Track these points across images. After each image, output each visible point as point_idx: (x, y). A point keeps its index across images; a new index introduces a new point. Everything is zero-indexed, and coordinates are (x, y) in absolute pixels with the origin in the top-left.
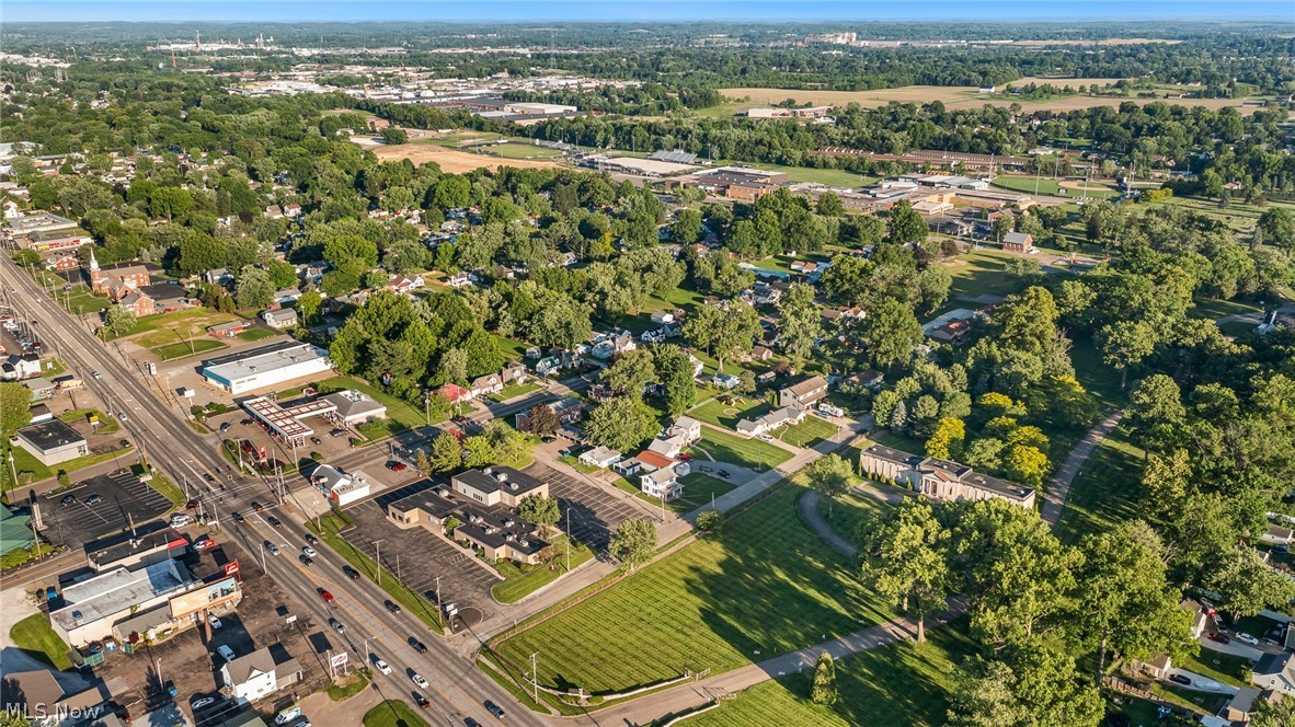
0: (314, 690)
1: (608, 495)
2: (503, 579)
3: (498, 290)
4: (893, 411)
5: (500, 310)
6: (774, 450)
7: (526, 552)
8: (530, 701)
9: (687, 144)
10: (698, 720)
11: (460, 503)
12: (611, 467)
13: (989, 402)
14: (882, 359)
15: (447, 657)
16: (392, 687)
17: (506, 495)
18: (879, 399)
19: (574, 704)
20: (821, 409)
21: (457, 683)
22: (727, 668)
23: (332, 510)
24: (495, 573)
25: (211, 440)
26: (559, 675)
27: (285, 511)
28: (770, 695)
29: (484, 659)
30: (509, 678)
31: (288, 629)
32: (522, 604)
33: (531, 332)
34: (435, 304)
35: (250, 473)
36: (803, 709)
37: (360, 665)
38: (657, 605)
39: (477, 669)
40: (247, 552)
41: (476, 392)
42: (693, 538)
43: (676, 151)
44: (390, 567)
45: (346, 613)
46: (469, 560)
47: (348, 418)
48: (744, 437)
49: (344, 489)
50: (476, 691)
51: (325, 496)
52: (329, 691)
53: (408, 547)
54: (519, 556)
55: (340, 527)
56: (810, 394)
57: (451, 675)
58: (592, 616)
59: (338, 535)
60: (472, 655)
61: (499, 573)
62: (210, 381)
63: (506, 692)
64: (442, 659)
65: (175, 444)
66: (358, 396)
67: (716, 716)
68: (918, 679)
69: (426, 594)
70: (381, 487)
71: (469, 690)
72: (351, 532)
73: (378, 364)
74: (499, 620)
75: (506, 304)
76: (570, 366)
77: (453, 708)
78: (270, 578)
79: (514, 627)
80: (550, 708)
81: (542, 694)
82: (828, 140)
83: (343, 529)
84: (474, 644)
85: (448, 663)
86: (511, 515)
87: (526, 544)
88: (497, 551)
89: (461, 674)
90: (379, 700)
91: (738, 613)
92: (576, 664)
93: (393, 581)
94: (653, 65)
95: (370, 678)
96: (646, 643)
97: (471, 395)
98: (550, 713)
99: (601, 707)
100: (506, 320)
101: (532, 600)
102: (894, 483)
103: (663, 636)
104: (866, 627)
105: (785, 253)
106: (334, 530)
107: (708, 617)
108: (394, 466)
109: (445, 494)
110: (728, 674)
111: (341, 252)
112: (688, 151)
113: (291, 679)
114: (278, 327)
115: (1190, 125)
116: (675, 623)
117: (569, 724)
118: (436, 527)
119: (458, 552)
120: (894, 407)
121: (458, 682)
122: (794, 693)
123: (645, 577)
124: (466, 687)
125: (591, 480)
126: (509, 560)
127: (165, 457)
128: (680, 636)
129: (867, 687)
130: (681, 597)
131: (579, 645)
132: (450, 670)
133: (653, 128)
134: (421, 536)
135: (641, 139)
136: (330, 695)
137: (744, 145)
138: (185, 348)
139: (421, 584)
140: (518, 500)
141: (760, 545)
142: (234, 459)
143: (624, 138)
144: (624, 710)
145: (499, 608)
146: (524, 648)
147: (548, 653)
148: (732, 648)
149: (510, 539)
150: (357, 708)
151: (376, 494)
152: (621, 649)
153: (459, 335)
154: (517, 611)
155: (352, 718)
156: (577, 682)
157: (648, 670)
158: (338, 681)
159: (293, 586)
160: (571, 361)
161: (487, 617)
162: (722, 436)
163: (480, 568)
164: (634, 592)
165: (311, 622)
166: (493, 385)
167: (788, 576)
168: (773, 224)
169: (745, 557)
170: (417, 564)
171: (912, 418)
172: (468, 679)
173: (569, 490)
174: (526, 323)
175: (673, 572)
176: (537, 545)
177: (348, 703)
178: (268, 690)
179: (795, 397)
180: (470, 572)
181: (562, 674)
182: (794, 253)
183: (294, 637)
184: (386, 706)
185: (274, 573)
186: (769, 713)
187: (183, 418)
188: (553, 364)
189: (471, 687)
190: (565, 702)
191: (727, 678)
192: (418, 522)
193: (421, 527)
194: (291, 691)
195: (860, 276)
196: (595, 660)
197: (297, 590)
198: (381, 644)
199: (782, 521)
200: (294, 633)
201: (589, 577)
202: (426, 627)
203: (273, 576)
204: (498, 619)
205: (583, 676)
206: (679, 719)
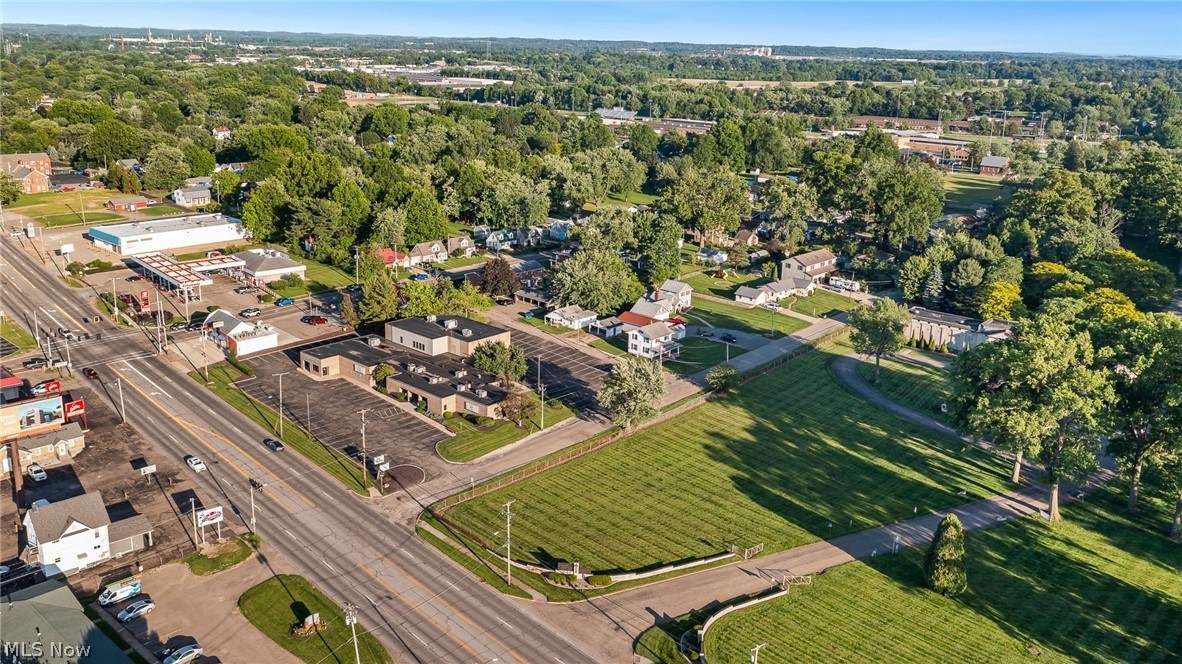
0: (167, 560)
1: (585, 354)
2: (453, 435)
3: (443, 166)
4: (926, 278)
5: (445, 186)
6: (784, 319)
7: (485, 402)
8: (502, 583)
9: (627, 103)
10: (762, 612)
11: (395, 353)
12: (585, 329)
13: (1042, 272)
14: (894, 236)
15: (373, 523)
16: (288, 559)
17: (457, 342)
18: (908, 265)
19: (567, 586)
20: (832, 282)
21: (386, 556)
22: (786, 545)
23: (227, 360)
24: (442, 428)
25: (83, 293)
26: (539, 548)
27: (164, 361)
28: (860, 580)
29: (427, 527)
30: (464, 550)
31: (143, 485)
32: (480, 464)
33: (479, 210)
34: (370, 171)
35: (127, 323)
36: (916, 600)
37: (243, 530)
38: (669, 469)
39: (417, 539)
40: (103, 398)
41: (415, 260)
42: (702, 400)
43: (615, 109)
44: (297, 419)
45: (231, 468)
46: (406, 414)
47: (258, 274)
48: (745, 306)
49: (244, 335)
50: (415, 565)
51: (219, 346)
52: (190, 562)
53: (323, 399)
54: (474, 408)
55: (234, 377)
56: (818, 266)
57: (379, 545)
58: (579, 479)
59: (231, 385)
60: (410, 522)
61: (447, 428)
62: (98, 243)
63: (461, 569)
64: (365, 524)
65: (37, 295)
66: (273, 254)
67: (786, 606)
68: (1074, 567)
69: (345, 450)
70: (291, 340)
71: (406, 565)
72: (249, 382)
73: (299, 222)
74: (449, 481)
75: (452, 179)
76: (525, 244)
77: (381, 587)
78: (129, 427)
79: (471, 488)
80: (530, 591)
81: (516, 572)
82: (766, 105)
83: (237, 380)
84: (413, 508)
85: (373, 529)
86: (462, 366)
87: (484, 394)
88: (445, 401)
89: (394, 544)
90: (267, 575)
91: (784, 483)
92: (563, 535)
93: (301, 434)
94: (584, 59)
95: (255, 547)
96: (661, 512)
97: (411, 262)
98: (531, 597)
99: (608, 590)
100: (450, 198)
101: (493, 459)
102: (946, 351)
103: (684, 505)
104: (968, 501)
105: (748, 171)
106: (226, 379)
107: (742, 485)
108: (310, 320)
109: (375, 342)
110: (790, 552)
111: (267, 142)
112: (628, 109)
113: (134, 543)
114: (188, 205)
115: (1126, 98)
116: (697, 491)
117: (561, 612)
118: (362, 377)
119: (390, 406)
120: (927, 276)
121: (390, 554)
122: (896, 579)
123: (646, 438)
124: (401, 561)
125: (561, 340)
126: (461, 414)
127: (22, 306)
128: (708, 506)
129: (1002, 574)
130: (701, 462)
131: (565, 512)
132: (376, 538)
133: (591, 90)
134: (342, 390)
135: (580, 98)
136: (191, 567)
137: (685, 106)
138: (77, 218)
139: (340, 438)
140: (472, 347)
141: (793, 408)
142: (109, 310)
143: (563, 97)
144: (645, 595)
145: (447, 467)
146: (485, 513)
147: (522, 521)
148: (786, 521)
149: (463, 388)
150: (230, 585)
151: (286, 346)
152: (627, 519)
153: (397, 199)
154: (472, 471)
155: (222, 599)
156: (568, 558)
157: (671, 545)
158: (207, 549)
159: (160, 437)
160: (527, 237)
161: (430, 477)
162: (719, 306)
163: (421, 423)
164: (634, 455)
165: (178, 477)
166: (435, 253)
167: (842, 444)
168: (737, 139)
169: (779, 423)
170: (335, 417)
171: (951, 286)
172: (403, 551)
173: (534, 349)
174: (475, 200)
175: (684, 434)
176: (496, 396)
177: (217, 579)
178: (95, 557)
179: (800, 268)
180: (408, 427)
181: (544, 546)
182: (758, 170)
183: (150, 494)
184: (276, 583)
185: (136, 421)
186: (866, 605)
187: (56, 275)
188: (506, 238)
189: (408, 561)
190: (552, 582)
191: (789, 558)
192: (339, 375)
193: (342, 380)
194: (131, 561)
195: (847, 171)
196: (591, 531)
197: (164, 441)
198: (276, 505)
199: (816, 385)
200: (150, 489)
201: (571, 437)
202: (343, 487)
203: (134, 426)
204: (446, 480)
205: (576, 551)
206: (731, 609)
